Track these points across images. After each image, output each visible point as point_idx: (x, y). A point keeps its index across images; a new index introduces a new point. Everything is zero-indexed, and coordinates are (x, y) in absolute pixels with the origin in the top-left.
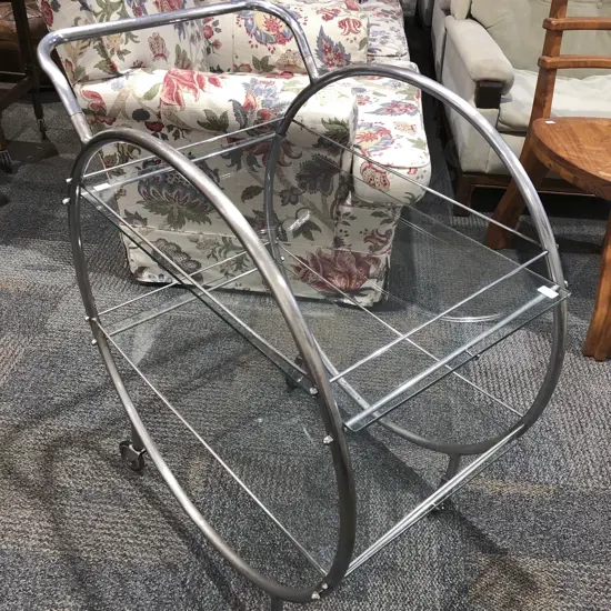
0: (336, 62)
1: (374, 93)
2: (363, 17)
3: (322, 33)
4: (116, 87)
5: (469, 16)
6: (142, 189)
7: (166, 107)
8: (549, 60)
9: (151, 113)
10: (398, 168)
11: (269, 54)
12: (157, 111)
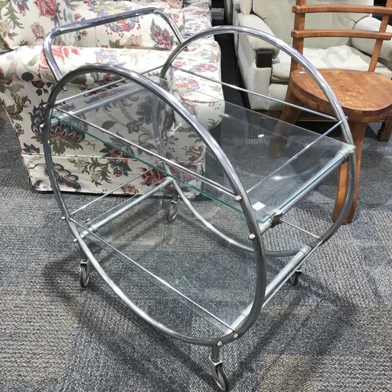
0: (164, 42)
1: (189, 60)
2: (180, 12)
3: (153, 23)
4: (9, 58)
5: (252, 12)
6: (34, 129)
7: (43, 70)
8: (298, 32)
9: (34, 75)
10: (202, 102)
11: (120, 38)
12: (38, 73)
